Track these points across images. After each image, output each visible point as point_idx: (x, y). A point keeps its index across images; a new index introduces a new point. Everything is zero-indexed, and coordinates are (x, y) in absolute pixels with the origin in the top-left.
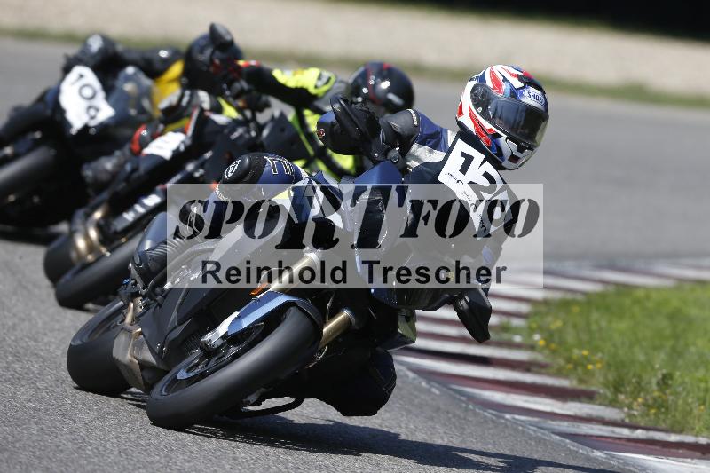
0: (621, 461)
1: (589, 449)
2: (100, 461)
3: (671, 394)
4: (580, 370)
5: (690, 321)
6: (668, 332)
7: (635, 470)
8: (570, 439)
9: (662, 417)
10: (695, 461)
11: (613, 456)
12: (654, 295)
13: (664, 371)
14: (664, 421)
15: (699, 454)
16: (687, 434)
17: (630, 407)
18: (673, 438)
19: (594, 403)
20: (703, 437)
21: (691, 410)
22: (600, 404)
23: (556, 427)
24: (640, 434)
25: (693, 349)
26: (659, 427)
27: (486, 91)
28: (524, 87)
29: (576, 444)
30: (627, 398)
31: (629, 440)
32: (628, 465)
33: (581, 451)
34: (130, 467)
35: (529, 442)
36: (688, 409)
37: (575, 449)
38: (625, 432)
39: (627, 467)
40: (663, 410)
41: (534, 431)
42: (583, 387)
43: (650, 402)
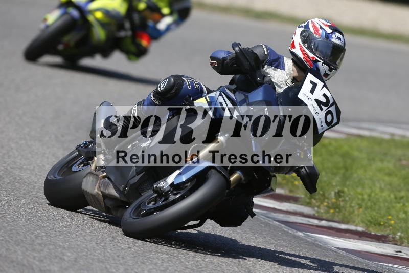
0: (313, 239)
1: (295, 231)
2: (15, 225)
3: (343, 201)
4: (290, 185)
5: (354, 159)
6: (341, 165)
7: (321, 245)
8: (285, 224)
9: (337, 214)
10: (356, 241)
11: (308, 236)
12: (334, 143)
13: (339, 188)
14: (338, 216)
15: (357, 237)
16: (351, 225)
17: (318, 207)
18: (343, 227)
19: (298, 204)
20: (360, 227)
21: (354, 211)
22: (302, 205)
23: (276, 217)
24: (324, 223)
25: (355, 175)
26: (334, 220)
27: (310, 34)
28: (333, 33)
29: (287, 227)
30: (317, 202)
31: (318, 226)
32: (317, 241)
33: (290, 232)
34: (32, 229)
35: (261, 225)
36: (351, 209)
37: (287, 230)
38: (316, 222)
39: (317, 243)
40: (337, 210)
41: (264, 219)
42: (292, 194)
43: (330, 205)
